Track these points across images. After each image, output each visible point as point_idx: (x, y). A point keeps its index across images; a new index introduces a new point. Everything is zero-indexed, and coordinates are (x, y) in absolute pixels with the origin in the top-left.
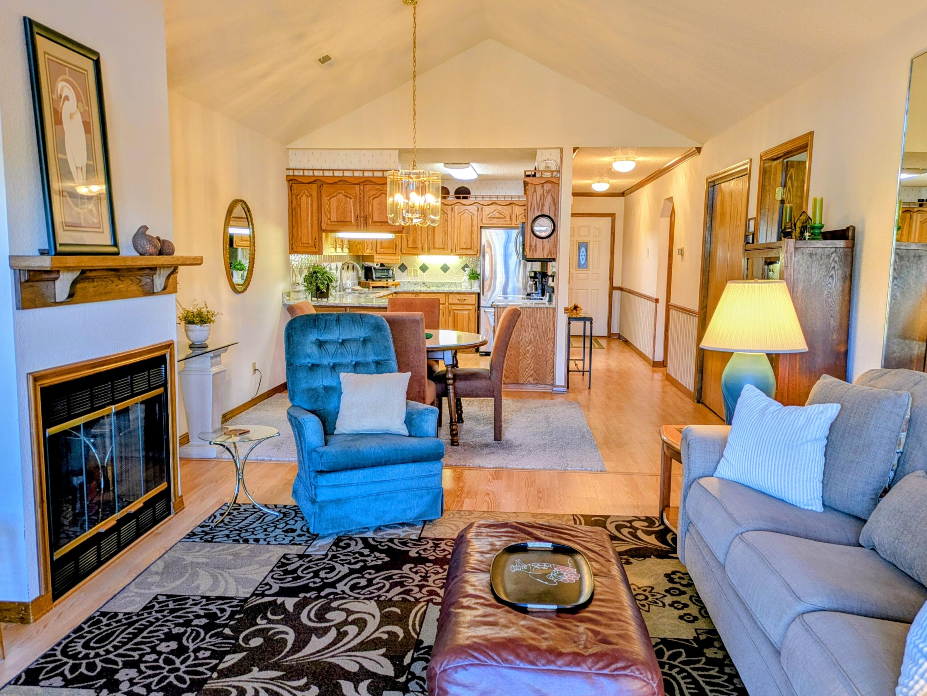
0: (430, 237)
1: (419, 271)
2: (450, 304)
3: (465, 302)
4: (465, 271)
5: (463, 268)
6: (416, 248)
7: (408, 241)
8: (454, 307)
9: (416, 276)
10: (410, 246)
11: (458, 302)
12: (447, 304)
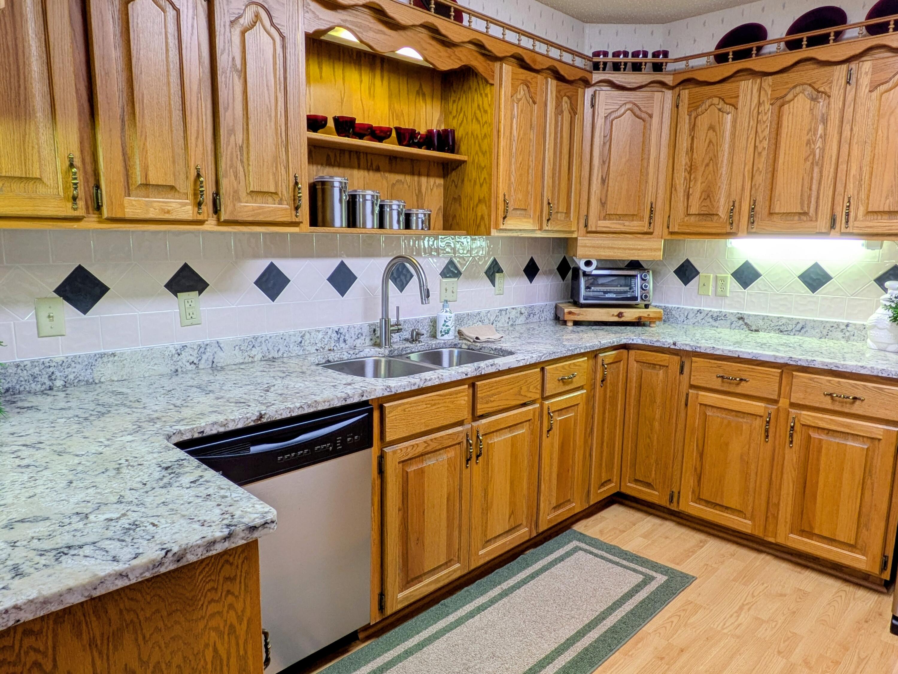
0: (760, 179)
1: (732, 284)
2: (793, 405)
3: (857, 409)
4: (886, 290)
5: (881, 281)
6: (709, 215)
7: (688, 196)
8: (807, 416)
9: (720, 295)
10: (693, 211)
11: (827, 403)
12: (783, 403)
